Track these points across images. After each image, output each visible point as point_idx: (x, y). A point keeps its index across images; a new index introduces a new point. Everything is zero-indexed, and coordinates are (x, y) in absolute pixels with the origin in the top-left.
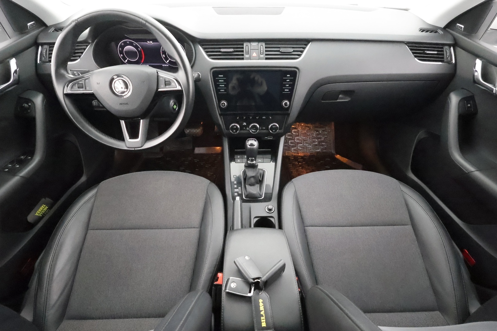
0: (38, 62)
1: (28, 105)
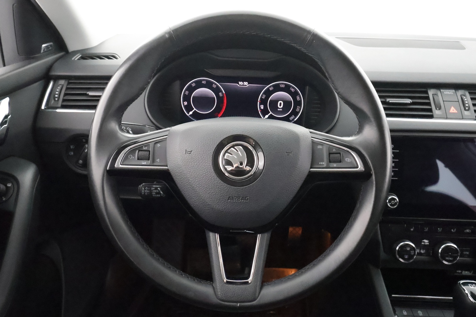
0: (43, 107)
1: (6, 186)
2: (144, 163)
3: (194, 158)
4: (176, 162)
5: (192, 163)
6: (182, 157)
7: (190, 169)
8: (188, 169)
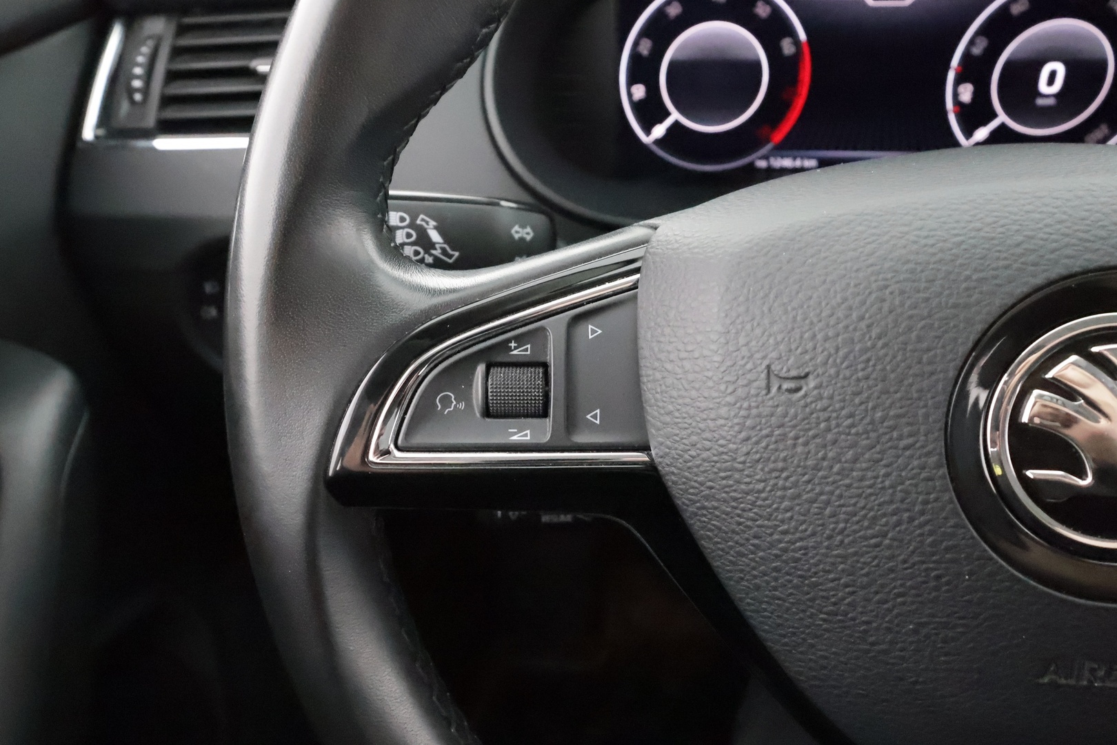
0: (89, 132)
2: (521, 433)
3: (823, 415)
4: (707, 435)
5: (812, 447)
6: (743, 413)
7: (795, 485)
8: (781, 483)
